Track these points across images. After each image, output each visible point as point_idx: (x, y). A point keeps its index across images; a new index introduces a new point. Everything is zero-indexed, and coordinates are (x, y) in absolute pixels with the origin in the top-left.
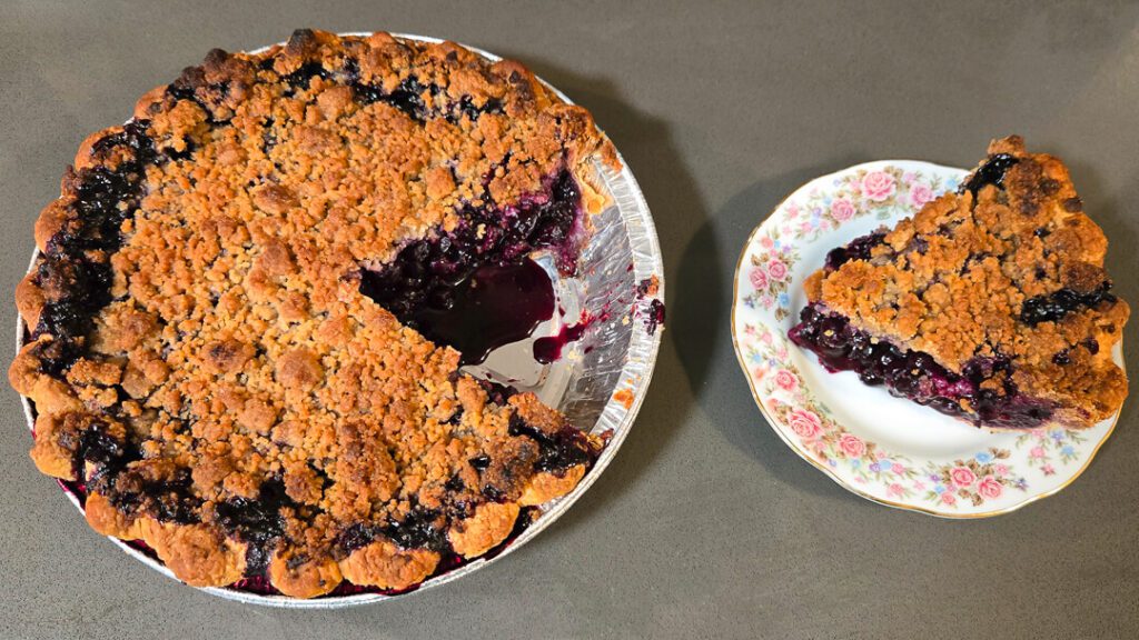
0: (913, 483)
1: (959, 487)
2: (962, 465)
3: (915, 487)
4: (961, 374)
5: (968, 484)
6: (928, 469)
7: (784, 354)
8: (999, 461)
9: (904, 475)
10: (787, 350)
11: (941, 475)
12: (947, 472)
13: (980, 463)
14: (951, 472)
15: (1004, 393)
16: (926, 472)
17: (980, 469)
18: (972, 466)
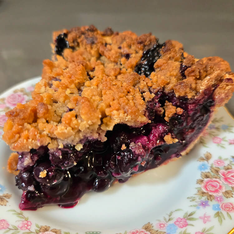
0: (201, 221)
1: (220, 194)
2: (202, 181)
3: (205, 222)
4: (150, 122)
5: (220, 187)
6: (194, 203)
7: (27, 224)
8: (211, 161)
9: (189, 222)
10: (27, 220)
11: (204, 198)
12: (203, 193)
13: (207, 171)
14: (204, 191)
15: (182, 110)
16: (195, 206)
17: (212, 174)
18: (207, 177)
